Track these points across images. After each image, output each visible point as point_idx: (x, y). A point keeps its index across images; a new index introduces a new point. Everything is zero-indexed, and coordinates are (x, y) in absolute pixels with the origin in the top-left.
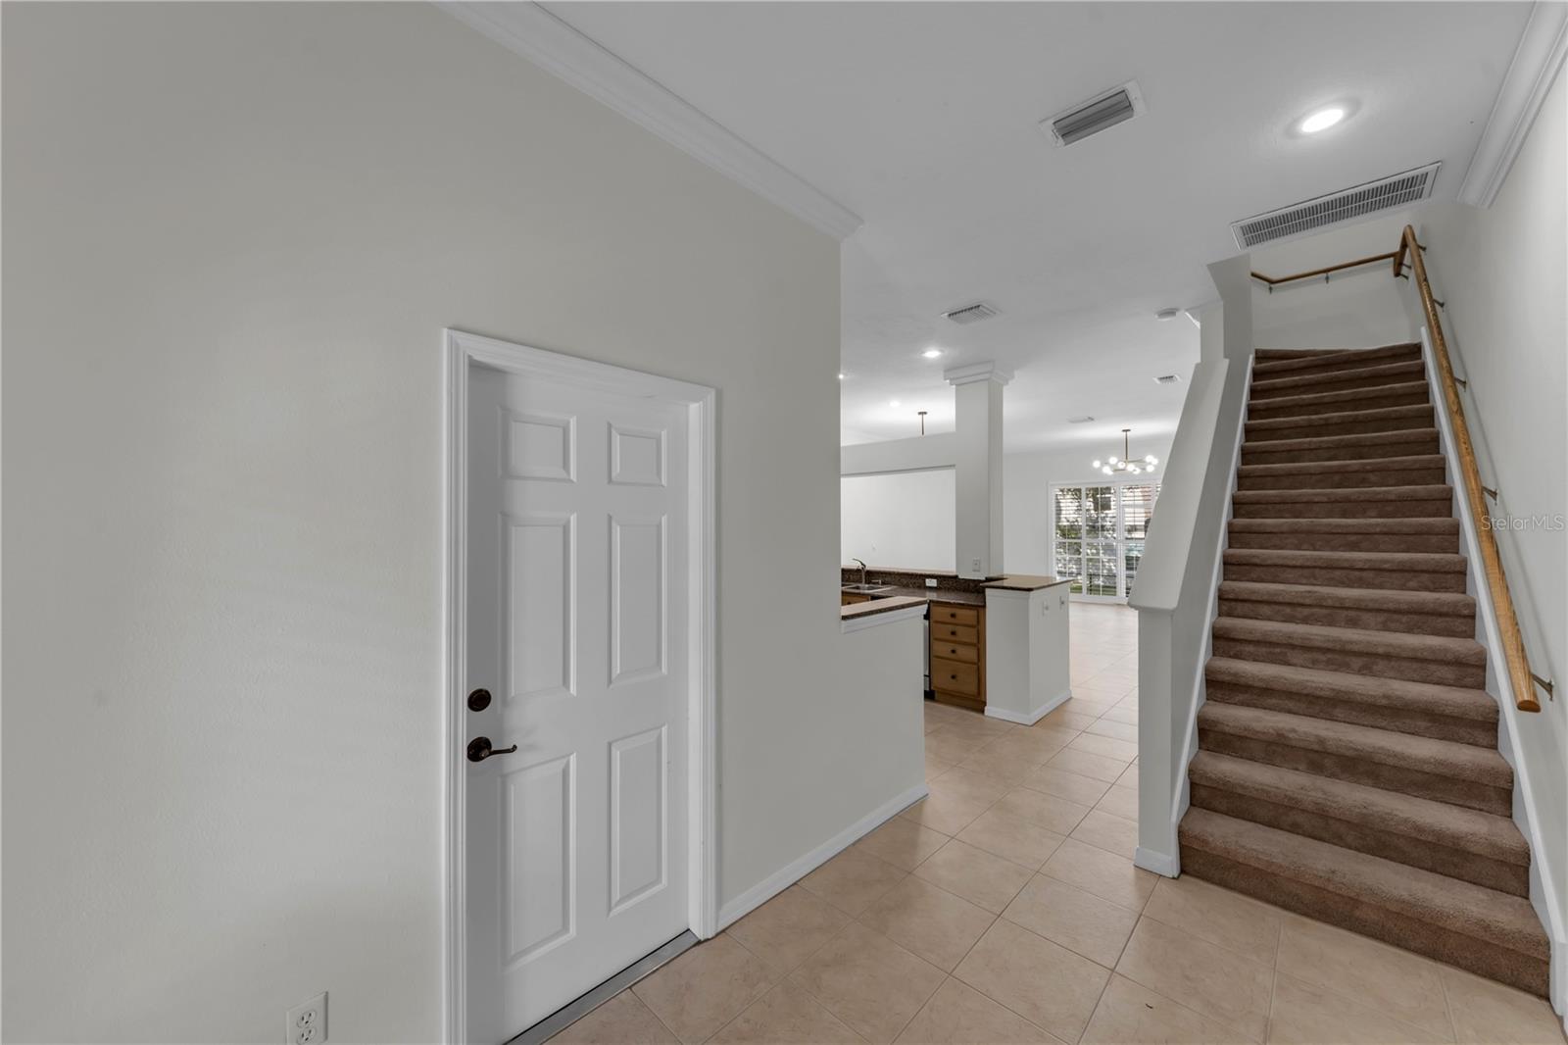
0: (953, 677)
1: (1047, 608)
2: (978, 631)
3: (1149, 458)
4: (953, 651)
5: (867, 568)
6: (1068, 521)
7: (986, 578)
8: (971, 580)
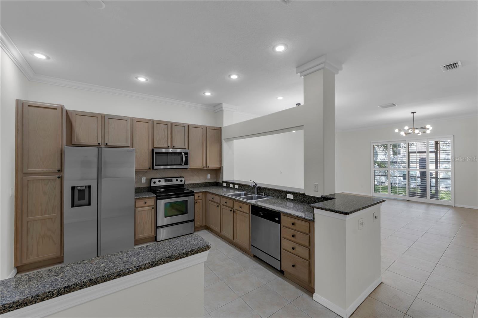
0: (293, 266)
1: (362, 224)
2: (309, 236)
3: (428, 126)
4: (293, 248)
5: (258, 185)
6: (381, 160)
7: (321, 196)
8: (312, 197)
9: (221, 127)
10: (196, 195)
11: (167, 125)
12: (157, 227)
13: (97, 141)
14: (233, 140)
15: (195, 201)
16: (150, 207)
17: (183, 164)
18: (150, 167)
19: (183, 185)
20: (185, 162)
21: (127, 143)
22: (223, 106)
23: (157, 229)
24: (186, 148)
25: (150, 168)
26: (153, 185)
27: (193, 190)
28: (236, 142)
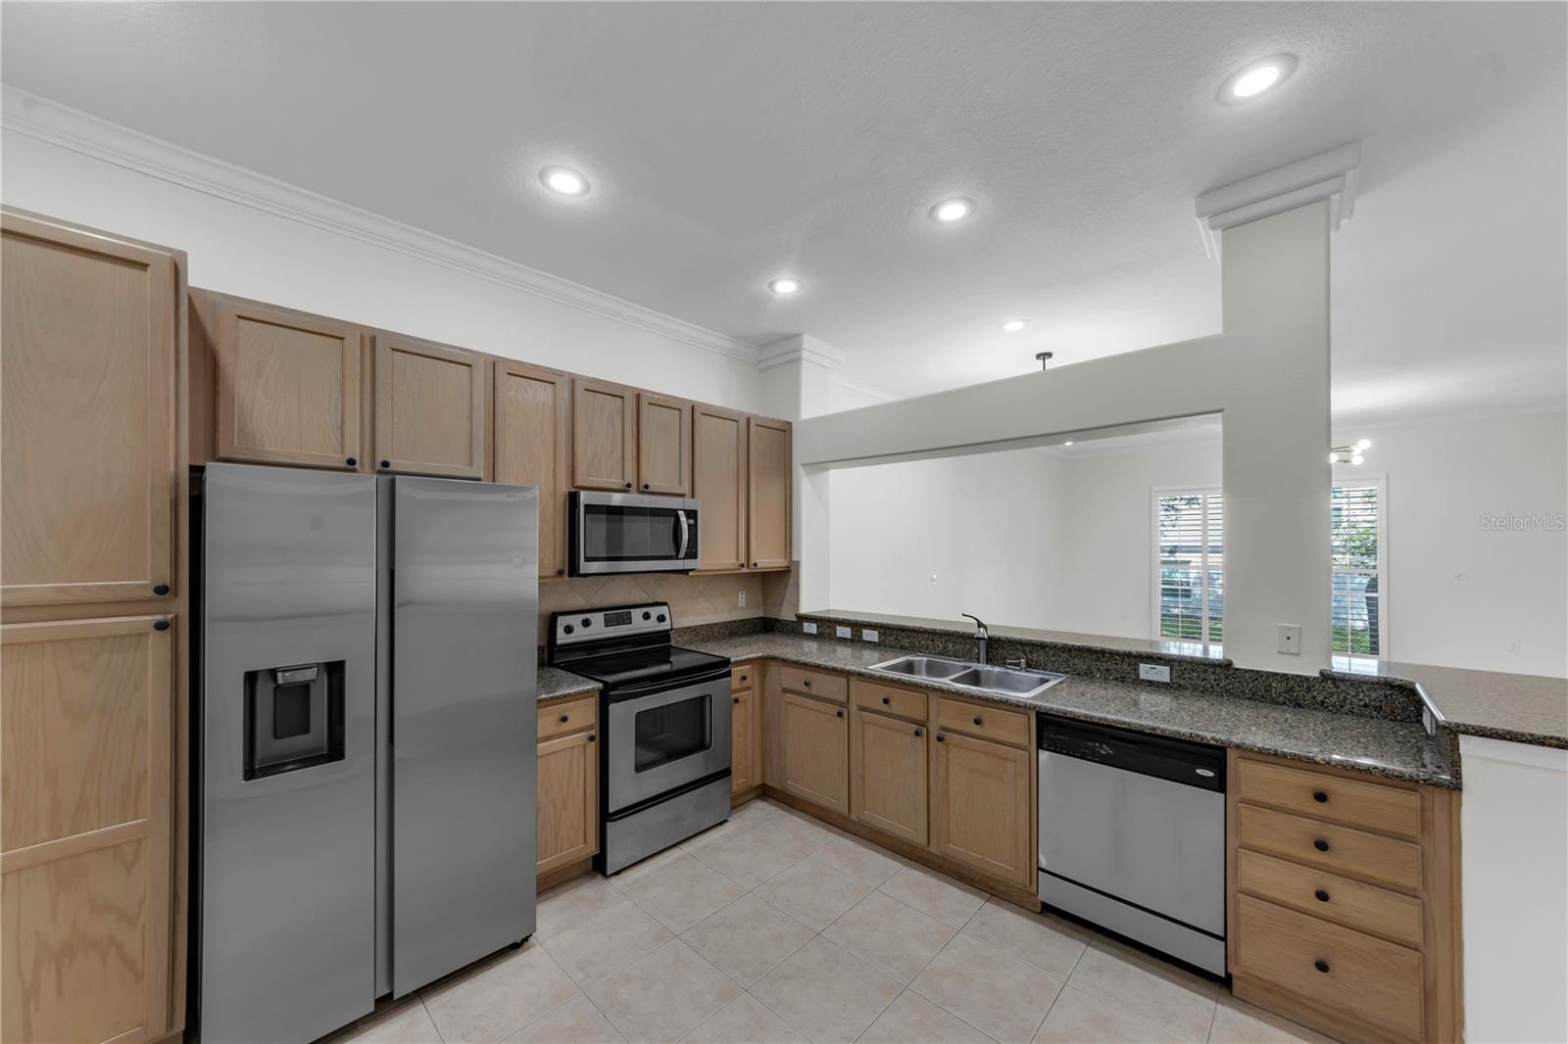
0: (1322, 967)
4: (1321, 896)
5: (991, 633)
7: (1321, 673)
8: (1276, 674)
9: (790, 420)
10: (736, 671)
11: (622, 397)
12: (605, 816)
13: (342, 447)
14: (828, 469)
15: (733, 696)
16: (581, 734)
17: (682, 554)
18: (559, 566)
19: (664, 636)
20: (688, 547)
21: (471, 465)
22: (805, 346)
23: (609, 824)
24: (687, 492)
25: (560, 573)
26: (562, 638)
27: (727, 656)
28: (836, 476)
